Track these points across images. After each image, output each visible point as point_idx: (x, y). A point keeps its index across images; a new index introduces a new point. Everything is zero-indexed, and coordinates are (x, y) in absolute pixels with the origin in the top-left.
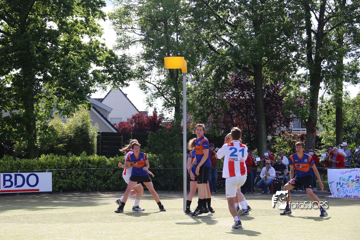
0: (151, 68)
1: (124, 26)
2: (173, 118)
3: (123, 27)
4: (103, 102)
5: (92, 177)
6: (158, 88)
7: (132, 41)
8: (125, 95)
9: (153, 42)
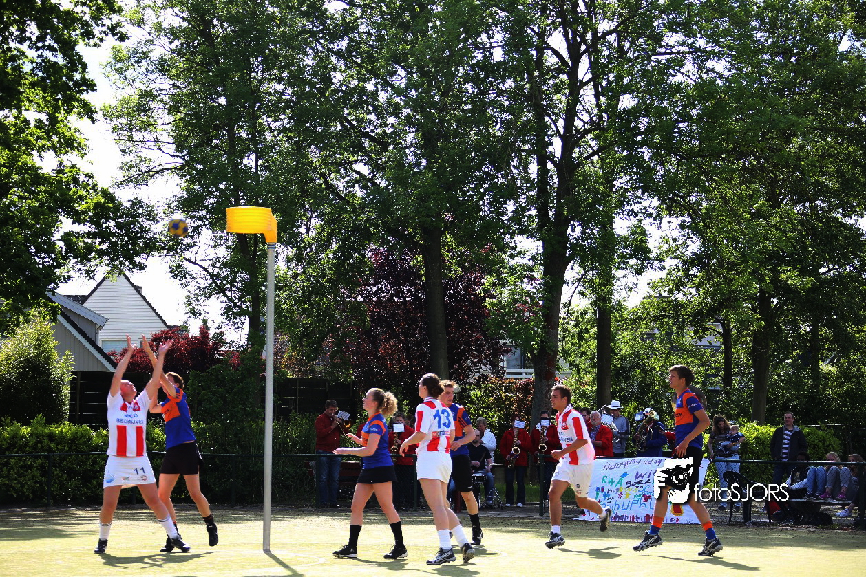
0: (197, 231)
1: (137, 136)
2: (244, 342)
3: (135, 138)
4: (86, 305)
5: (57, 472)
6: (212, 276)
7: (155, 169)
8: (138, 289)
9: (202, 172)
